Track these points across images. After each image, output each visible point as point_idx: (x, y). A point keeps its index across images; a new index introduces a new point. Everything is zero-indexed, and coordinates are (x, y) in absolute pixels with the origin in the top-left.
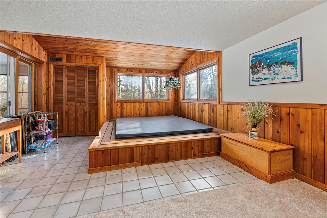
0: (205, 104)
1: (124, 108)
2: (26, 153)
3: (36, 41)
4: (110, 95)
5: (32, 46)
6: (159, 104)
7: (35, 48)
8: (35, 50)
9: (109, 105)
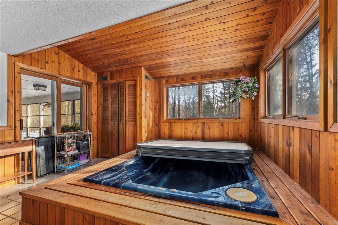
0: (293, 127)
1: (173, 129)
2: (56, 172)
3: (80, 63)
4: (158, 114)
5: (73, 68)
6: (222, 125)
7: (79, 70)
8: (79, 71)
9: (157, 125)
